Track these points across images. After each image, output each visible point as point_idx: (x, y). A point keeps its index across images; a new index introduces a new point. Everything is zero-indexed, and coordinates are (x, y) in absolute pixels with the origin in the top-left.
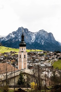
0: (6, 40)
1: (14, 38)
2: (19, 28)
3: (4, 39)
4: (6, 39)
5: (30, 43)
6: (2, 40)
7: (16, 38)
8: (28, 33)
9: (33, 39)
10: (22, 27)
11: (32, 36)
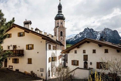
0: (74, 40)
1: (80, 38)
2: (85, 29)
3: (72, 39)
6: (71, 40)
7: (82, 37)
8: (93, 32)
9: (98, 38)
10: (88, 28)
11: (97, 35)
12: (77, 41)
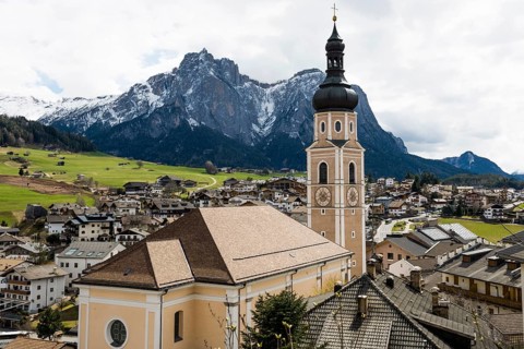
0: (112, 123)
1: (158, 111)
2: (188, 56)
3: (100, 115)
4: (114, 115)
5: (247, 141)
6: (91, 120)
7: (171, 109)
8: (235, 82)
9: (262, 120)
10: (204, 51)
11: (260, 100)
12: (133, 130)
